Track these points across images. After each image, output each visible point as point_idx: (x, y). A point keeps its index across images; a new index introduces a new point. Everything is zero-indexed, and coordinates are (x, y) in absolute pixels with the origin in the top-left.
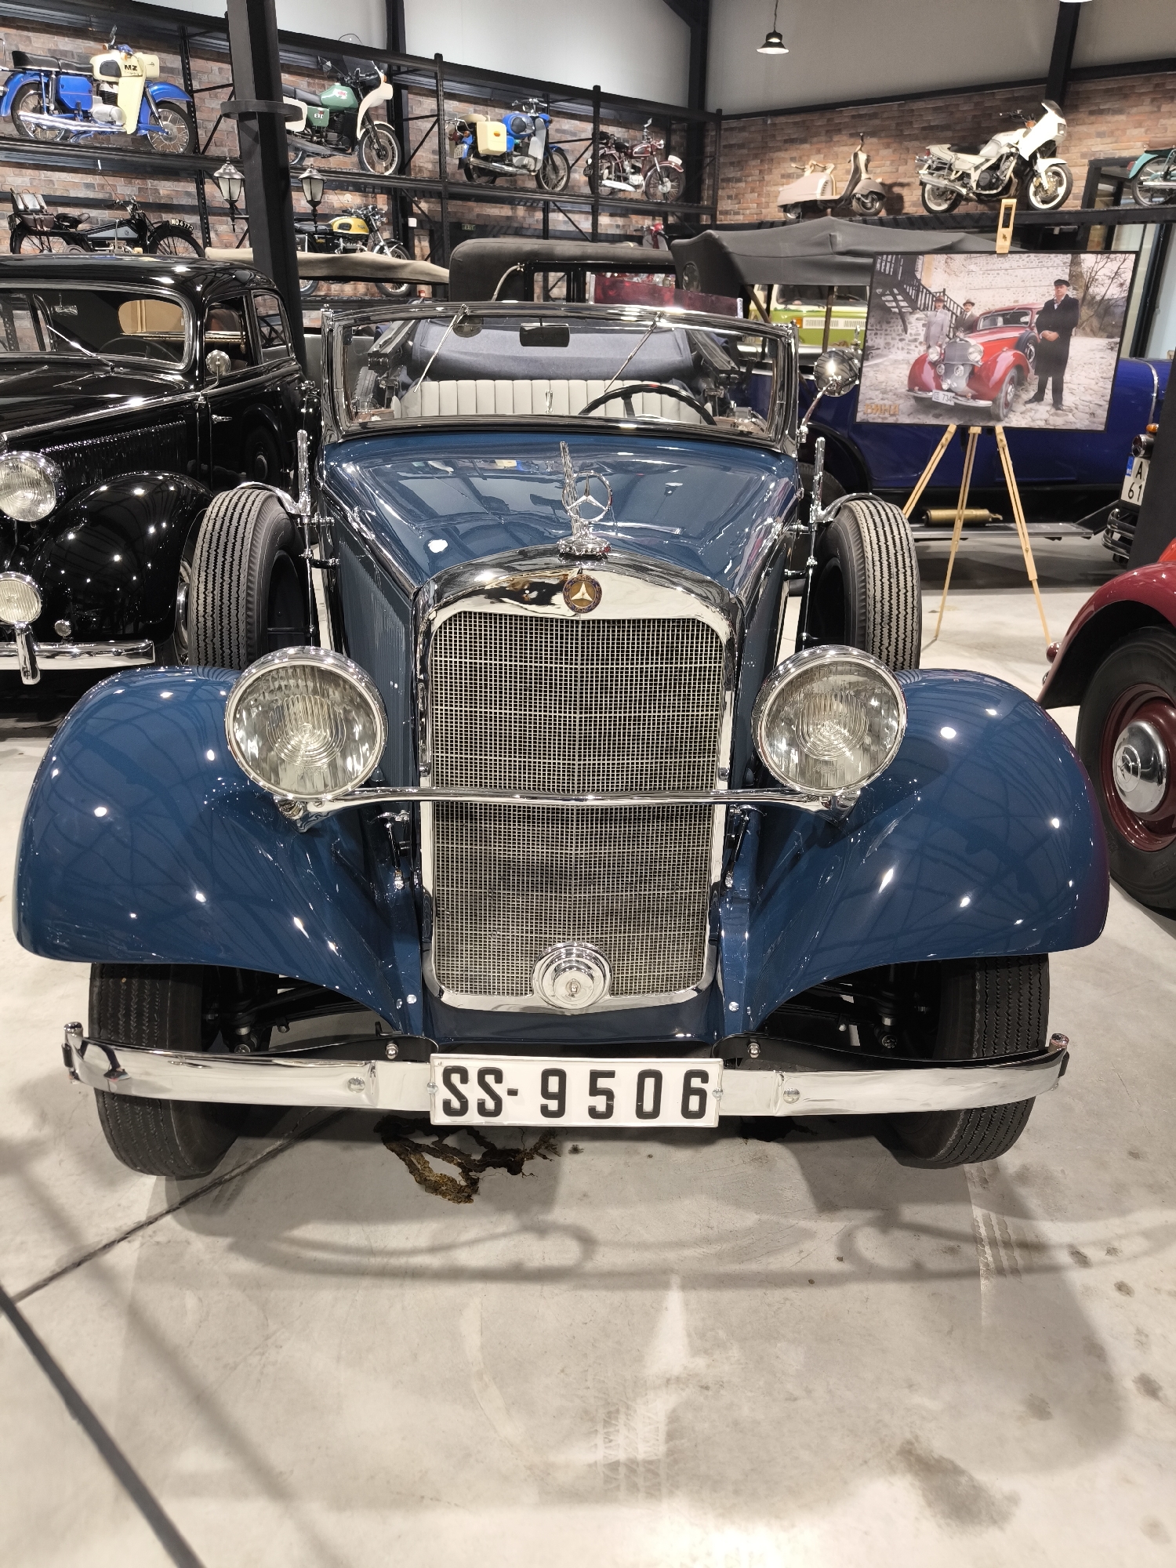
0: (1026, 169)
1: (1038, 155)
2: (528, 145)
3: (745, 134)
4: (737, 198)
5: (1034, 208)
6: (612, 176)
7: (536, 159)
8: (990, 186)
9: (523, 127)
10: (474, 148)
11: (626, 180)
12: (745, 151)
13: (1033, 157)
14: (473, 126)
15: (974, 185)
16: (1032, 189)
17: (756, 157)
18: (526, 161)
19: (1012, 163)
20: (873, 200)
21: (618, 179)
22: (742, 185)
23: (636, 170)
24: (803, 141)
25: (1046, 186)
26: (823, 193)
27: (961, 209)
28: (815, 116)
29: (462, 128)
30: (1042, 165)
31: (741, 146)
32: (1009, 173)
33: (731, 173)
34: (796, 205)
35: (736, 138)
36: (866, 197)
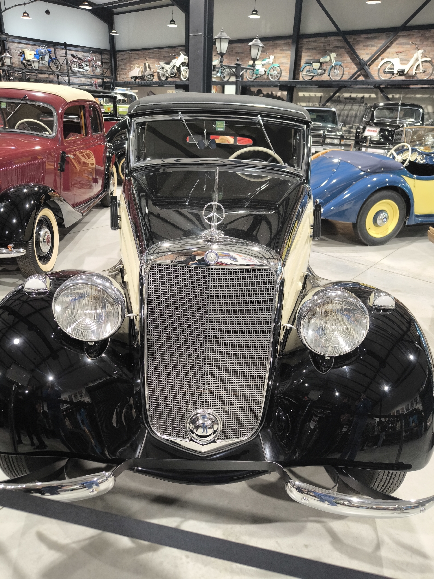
0: (179, 69)
1: (181, 66)
2: (44, 58)
3: (125, 56)
4: (125, 74)
5: (182, 80)
6: (77, 67)
7: (47, 62)
8: (172, 74)
9: (43, 53)
10: (25, 58)
11: (83, 68)
12: (126, 61)
13: (180, 66)
14: (24, 52)
15: (169, 73)
16: (181, 75)
17: (128, 62)
18: (44, 62)
19: (175, 68)
20: (151, 76)
21: (80, 68)
22: (126, 70)
23: (87, 66)
24: (138, 59)
25: (184, 74)
26: (139, 74)
27: (169, 79)
28: (140, 52)
29: (21, 53)
30: (182, 68)
31: (125, 59)
32: (175, 70)
33: (123, 67)
34: (134, 77)
35: (124, 57)
36: (148, 75)
